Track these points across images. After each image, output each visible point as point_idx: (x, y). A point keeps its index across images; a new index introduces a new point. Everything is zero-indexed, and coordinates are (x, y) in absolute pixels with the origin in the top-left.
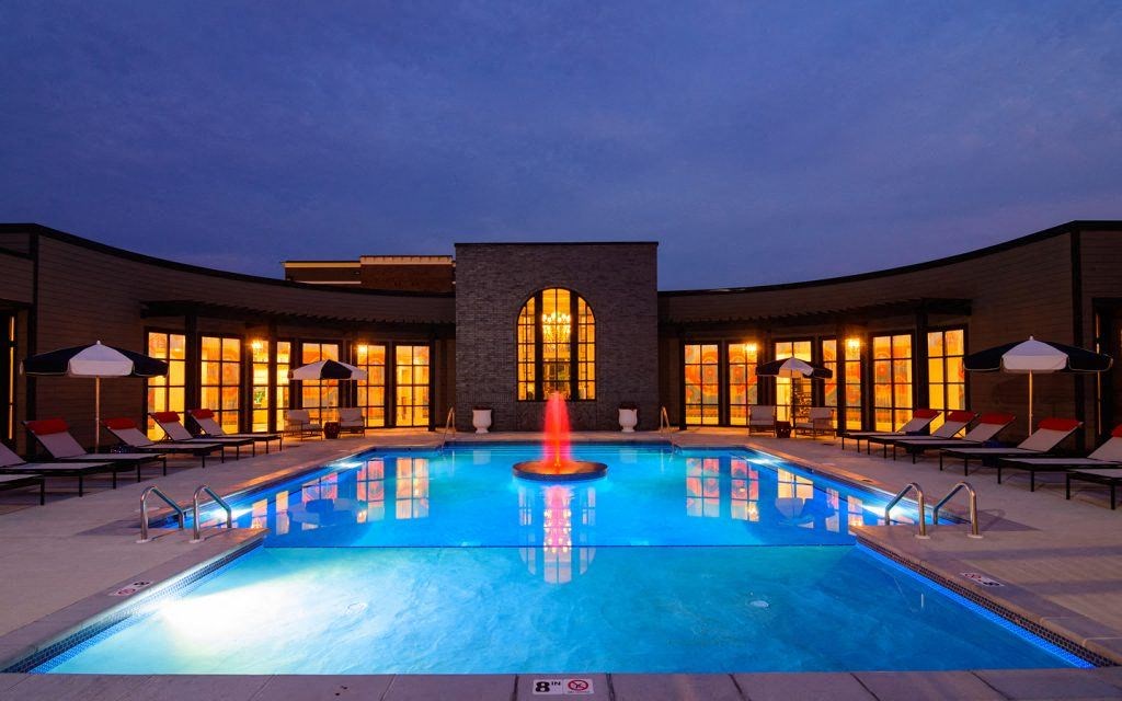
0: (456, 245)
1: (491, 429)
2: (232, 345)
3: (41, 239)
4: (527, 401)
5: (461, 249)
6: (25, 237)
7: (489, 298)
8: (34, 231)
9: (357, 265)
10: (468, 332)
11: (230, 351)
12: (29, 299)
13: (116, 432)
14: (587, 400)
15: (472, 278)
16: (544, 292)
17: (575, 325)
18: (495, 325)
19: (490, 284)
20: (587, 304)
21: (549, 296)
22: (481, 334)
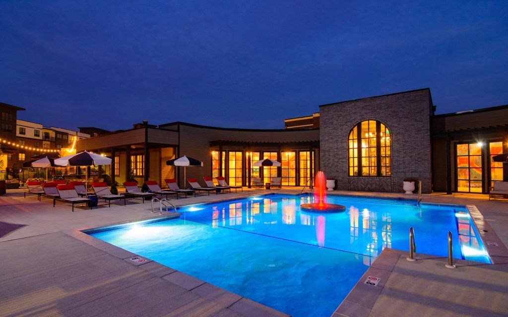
0: (320, 106)
1: (335, 189)
2: (239, 154)
3: (181, 126)
4: (354, 176)
5: (322, 108)
6: (176, 126)
7: (334, 129)
8: (179, 123)
9: (312, 118)
10: (325, 144)
11: (239, 156)
12: (177, 144)
13: (190, 183)
14: (386, 176)
15: (327, 120)
16: (362, 123)
17: (378, 138)
18: (337, 141)
19: (335, 122)
20: (386, 127)
21: (364, 125)
22: (331, 145)
